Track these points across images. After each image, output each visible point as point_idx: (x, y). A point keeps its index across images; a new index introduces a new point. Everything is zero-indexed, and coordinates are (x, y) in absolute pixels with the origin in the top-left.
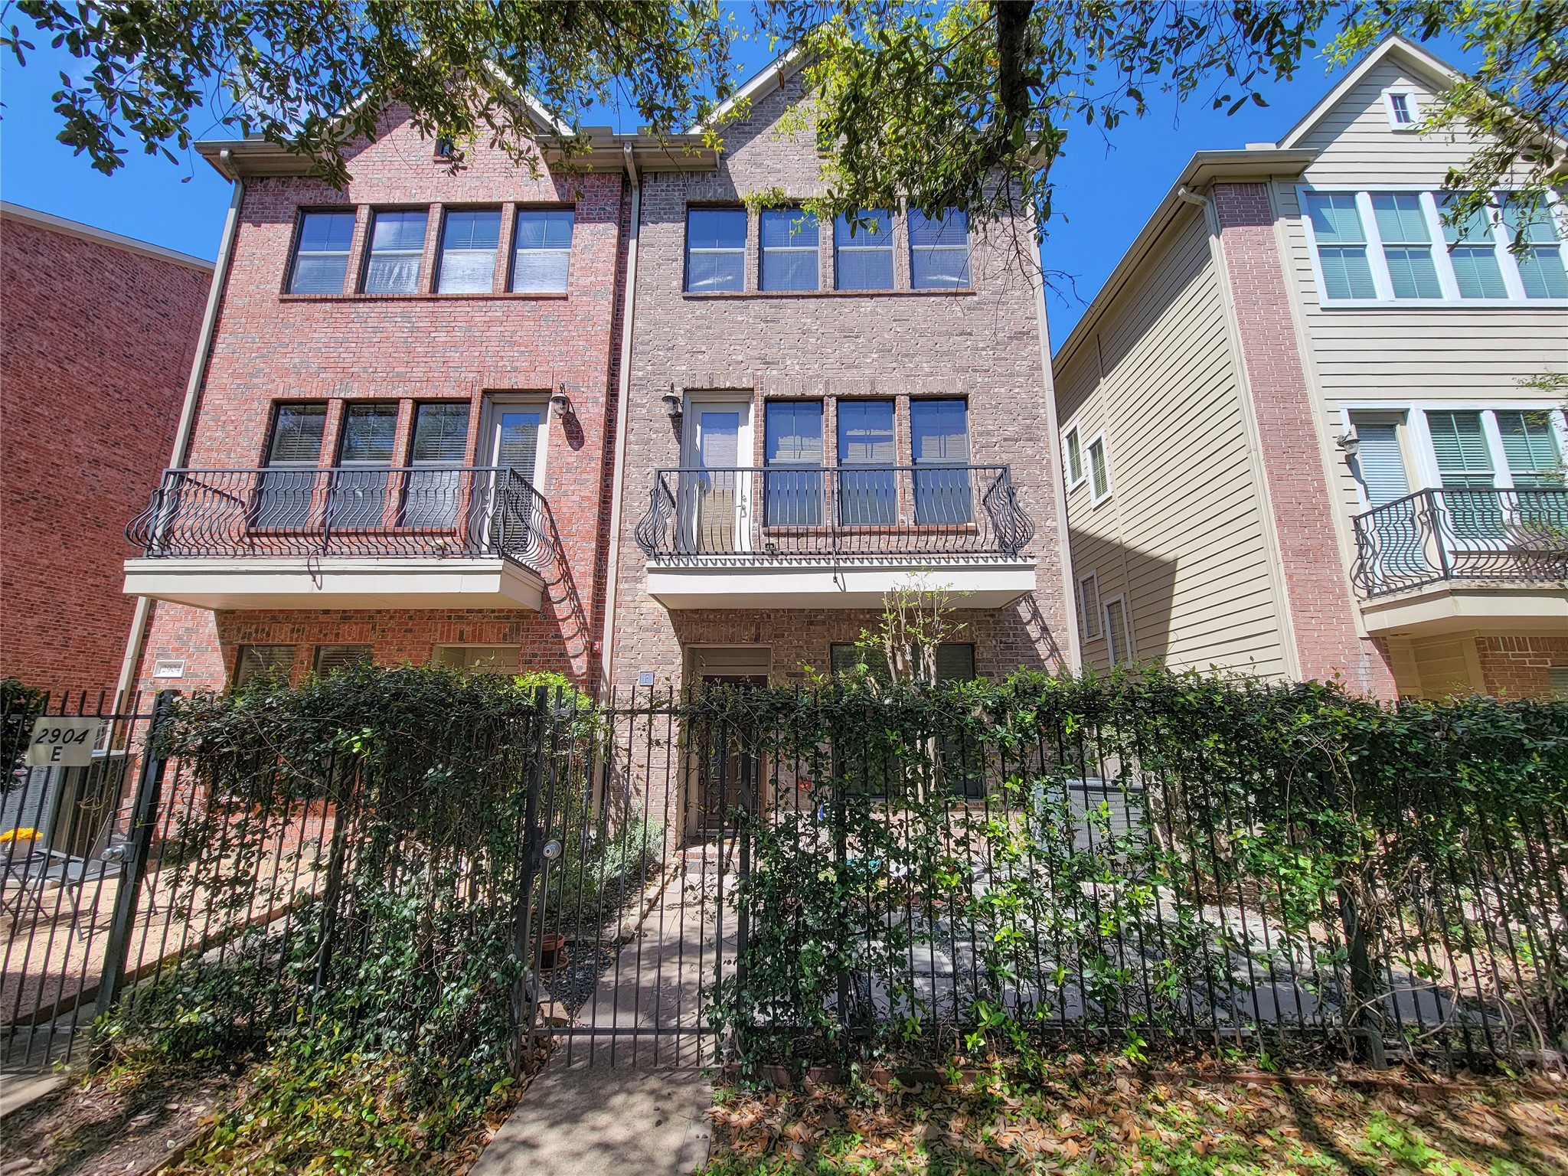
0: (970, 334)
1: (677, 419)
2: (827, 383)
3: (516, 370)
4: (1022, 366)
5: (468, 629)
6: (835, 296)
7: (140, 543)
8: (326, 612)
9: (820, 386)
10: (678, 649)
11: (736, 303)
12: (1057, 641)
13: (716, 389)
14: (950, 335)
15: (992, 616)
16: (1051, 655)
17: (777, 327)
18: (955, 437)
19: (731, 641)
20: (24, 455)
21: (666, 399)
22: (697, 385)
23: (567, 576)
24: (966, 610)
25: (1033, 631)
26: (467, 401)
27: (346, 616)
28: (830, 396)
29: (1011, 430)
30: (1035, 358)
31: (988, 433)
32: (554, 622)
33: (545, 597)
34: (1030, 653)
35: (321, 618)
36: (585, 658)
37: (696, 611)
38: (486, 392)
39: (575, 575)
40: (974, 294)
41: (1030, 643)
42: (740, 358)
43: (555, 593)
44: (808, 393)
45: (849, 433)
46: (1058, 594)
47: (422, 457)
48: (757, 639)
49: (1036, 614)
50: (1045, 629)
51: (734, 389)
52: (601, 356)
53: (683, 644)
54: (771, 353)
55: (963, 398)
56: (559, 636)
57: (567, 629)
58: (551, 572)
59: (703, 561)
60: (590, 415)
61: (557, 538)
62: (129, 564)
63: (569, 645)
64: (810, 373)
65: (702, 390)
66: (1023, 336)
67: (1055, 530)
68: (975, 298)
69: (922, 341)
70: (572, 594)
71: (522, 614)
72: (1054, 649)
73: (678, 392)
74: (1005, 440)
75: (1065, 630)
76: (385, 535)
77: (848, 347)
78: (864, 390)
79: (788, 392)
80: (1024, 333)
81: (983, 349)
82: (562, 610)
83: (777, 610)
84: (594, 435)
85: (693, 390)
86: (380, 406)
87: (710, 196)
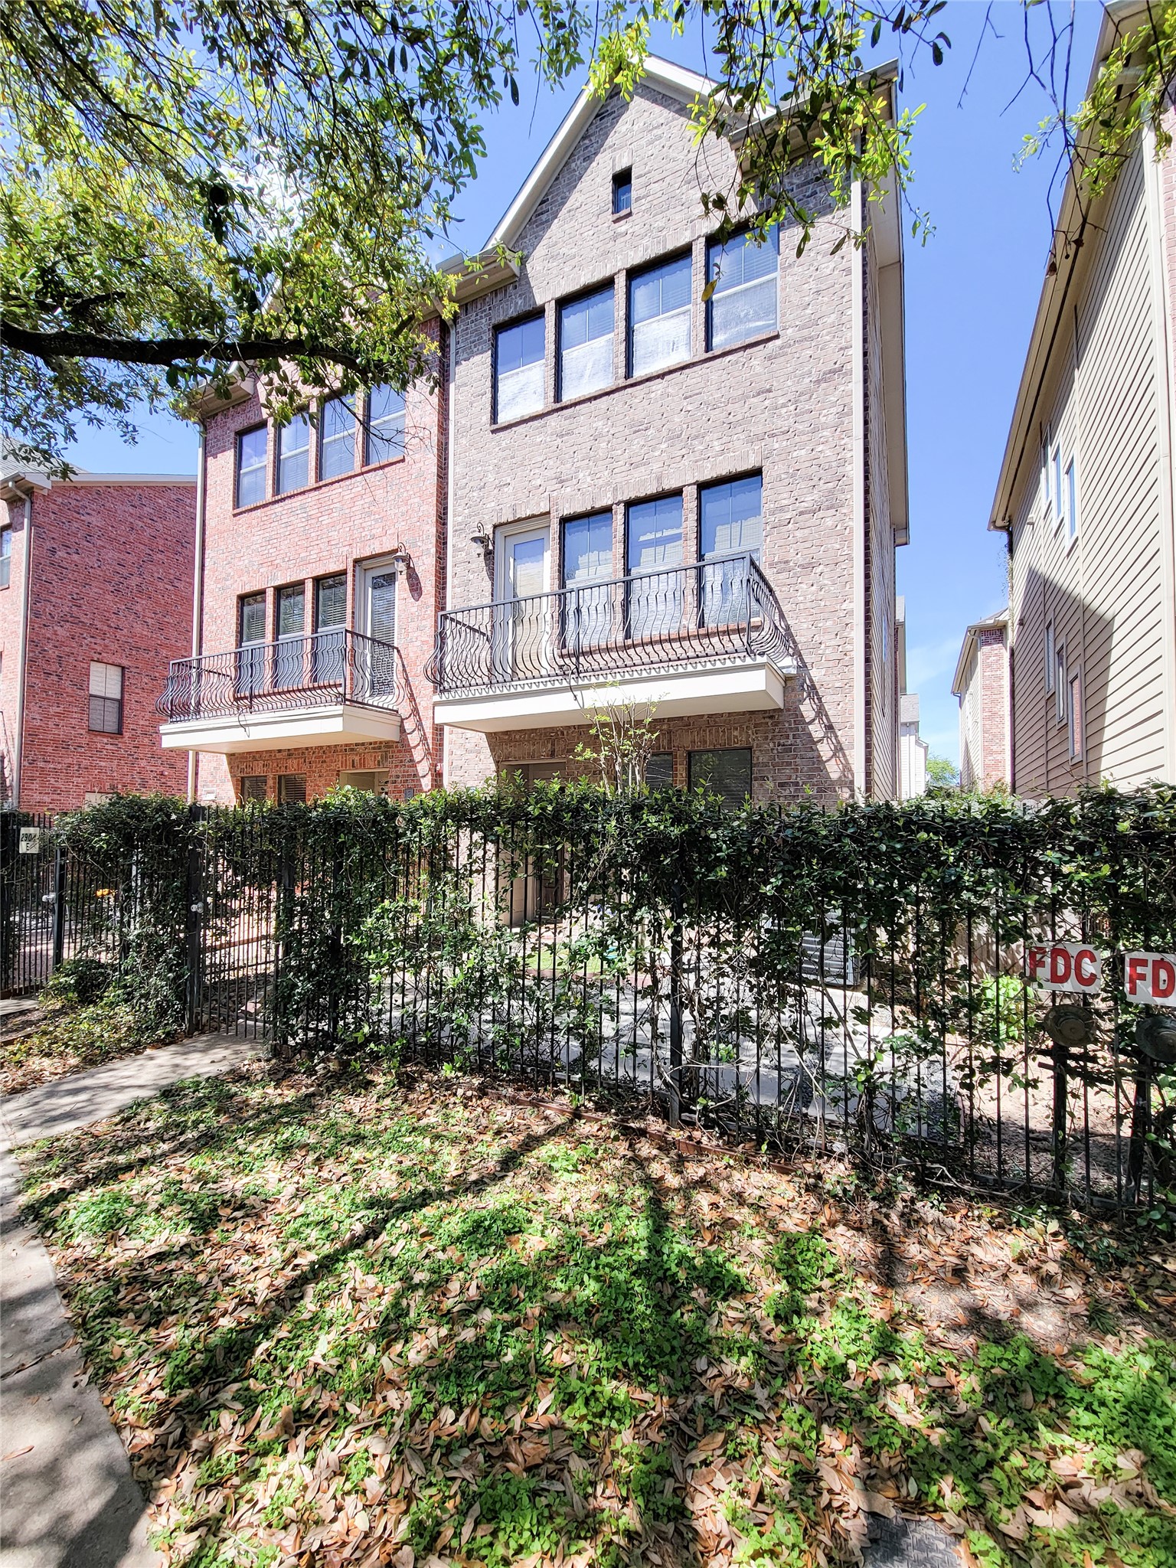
0: (769, 391)
1: (489, 555)
2: (615, 489)
3: (373, 537)
4: (829, 417)
5: (357, 759)
6: (625, 387)
7: (180, 710)
8: (280, 751)
9: (609, 495)
10: (493, 767)
11: (536, 423)
12: (842, 740)
13: (520, 520)
14: (744, 398)
15: (771, 717)
16: (834, 755)
17: (571, 439)
18: (752, 521)
19: (533, 757)
20: (164, 652)
21: (474, 539)
22: (504, 520)
23: (415, 711)
24: (744, 713)
25: (816, 730)
26: (344, 573)
27: (290, 753)
28: (618, 504)
29: (809, 500)
30: (846, 400)
31: (782, 509)
32: (408, 749)
33: (402, 730)
34: (810, 754)
35: (279, 755)
36: (429, 777)
37: (506, 733)
38: (356, 562)
39: (420, 708)
40: (777, 337)
41: (811, 744)
42: (538, 482)
43: (409, 725)
44: (598, 505)
45: (642, 539)
46: (846, 687)
47: (325, 624)
48: (552, 755)
49: (821, 712)
50: (830, 727)
51: (534, 516)
52: (431, 509)
53: (497, 762)
54: (566, 469)
55: (757, 472)
56: (412, 760)
57: (418, 754)
58: (405, 709)
59: (518, 686)
60: (425, 568)
61: (407, 680)
62: (163, 728)
63: (419, 767)
64: (601, 482)
65: (508, 523)
66: (839, 371)
67: (850, 613)
68: (778, 342)
69: (713, 414)
70: (419, 725)
71: (388, 745)
72: (839, 749)
73: (489, 530)
74: (801, 513)
75: (852, 727)
76: (304, 690)
77: (638, 441)
78: (651, 489)
79: (580, 508)
80: (834, 372)
81: (784, 406)
82: (414, 739)
83: (569, 728)
84: (428, 584)
85: (501, 525)
86: (296, 588)
87: (512, 312)
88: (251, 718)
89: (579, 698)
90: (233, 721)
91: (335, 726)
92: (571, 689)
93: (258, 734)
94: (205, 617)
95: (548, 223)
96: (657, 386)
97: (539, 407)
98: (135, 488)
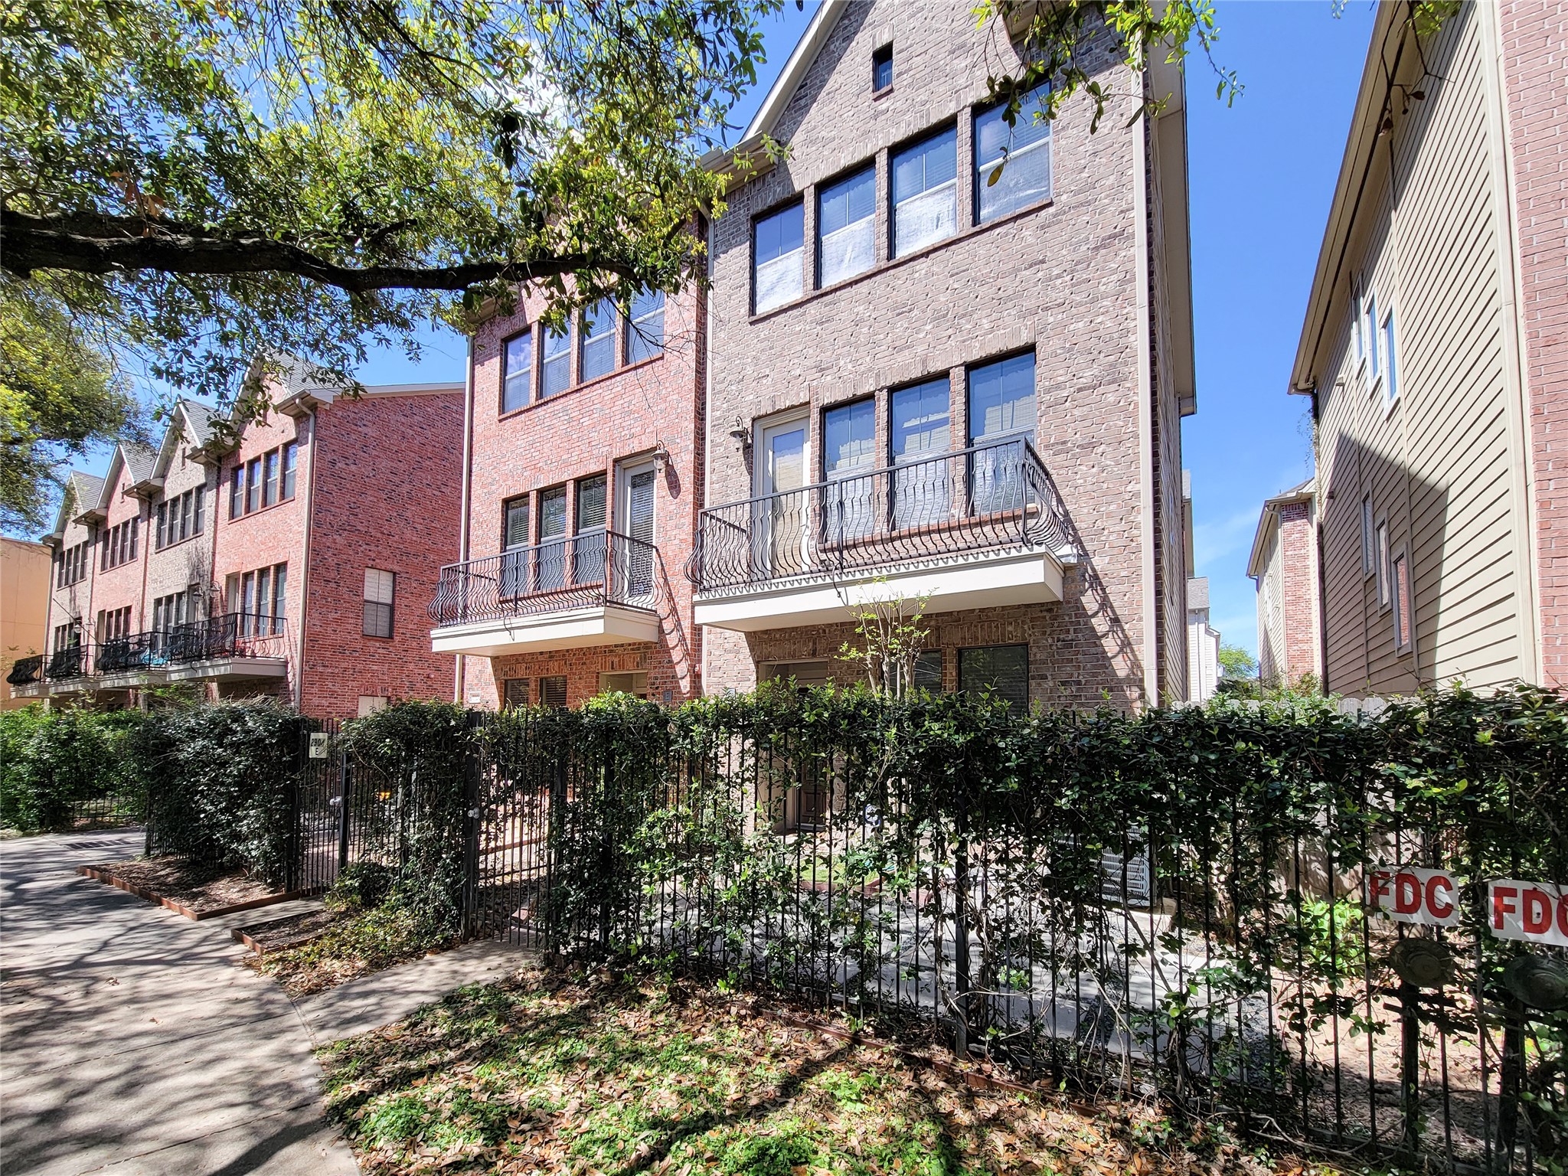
0: (1043, 262)
1: (748, 449)
2: (878, 375)
3: (633, 436)
4: (1112, 281)
5: (616, 660)
6: (888, 269)
7: (448, 616)
8: (541, 653)
9: (871, 381)
10: (752, 667)
11: (795, 312)
12: (1130, 634)
13: (779, 411)
14: (1016, 271)
15: (1050, 610)
16: (1121, 651)
17: (830, 326)
18: (1025, 400)
19: (793, 657)
20: (432, 557)
21: (734, 434)
22: (762, 412)
23: (674, 611)
24: (1019, 606)
25: (1100, 624)
26: (604, 473)
27: (552, 655)
28: (881, 390)
29: (1087, 376)
30: (1129, 266)
31: (1058, 386)
32: (667, 650)
33: (661, 630)
34: (1093, 650)
35: (540, 658)
36: (688, 679)
37: (766, 632)
38: (616, 461)
39: (679, 608)
40: (1051, 204)
41: (1095, 638)
42: (798, 372)
43: (667, 626)
44: (859, 393)
45: (906, 425)
46: (1134, 577)
47: (585, 525)
48: (814, 654)
49: (1105, 604)
50: (1116, 621)
51: (793, 407)
52: (689, 406)
53: (757, 663)
54: (826, 357)
55: (1030, 349)
56: (671, 661)
57: (676, 655)
58: (663, 610)
59: (778, 584)
60: (684, 464)
61: (666, 580)
62: (434, 633)
63: (678, 668)
64: (862, 368)
65: (767, 415)
66: (1120, 235)
67: (1136, 495)
68: (1051, 210)
69: (982, 291)
70: (678, 625)
71: (647, 645)
72: (1126, 645)
73: (747, 423)
74: (1080, 390)
75: (1141, 619)
76: (567, 592)
77: (902, 323)
78: (916, 373)
79: (841, 397)
80: (1114, 236)
81: (1059, 276)
82: (672, 640)
83: (831, 625)
84: (687, 481)
85: (760, 417)
86: (558, 489)
87: (771, 201)
88: (517, 621)
89: (843, 594)
90: (498, 625)
91: (597, 628)
92: (835, 585)
93: (523, 637)
94: (472, 522)
95: (807, 108)
96: (922, 265)
97: (797, 296)
98: (406, 398)
